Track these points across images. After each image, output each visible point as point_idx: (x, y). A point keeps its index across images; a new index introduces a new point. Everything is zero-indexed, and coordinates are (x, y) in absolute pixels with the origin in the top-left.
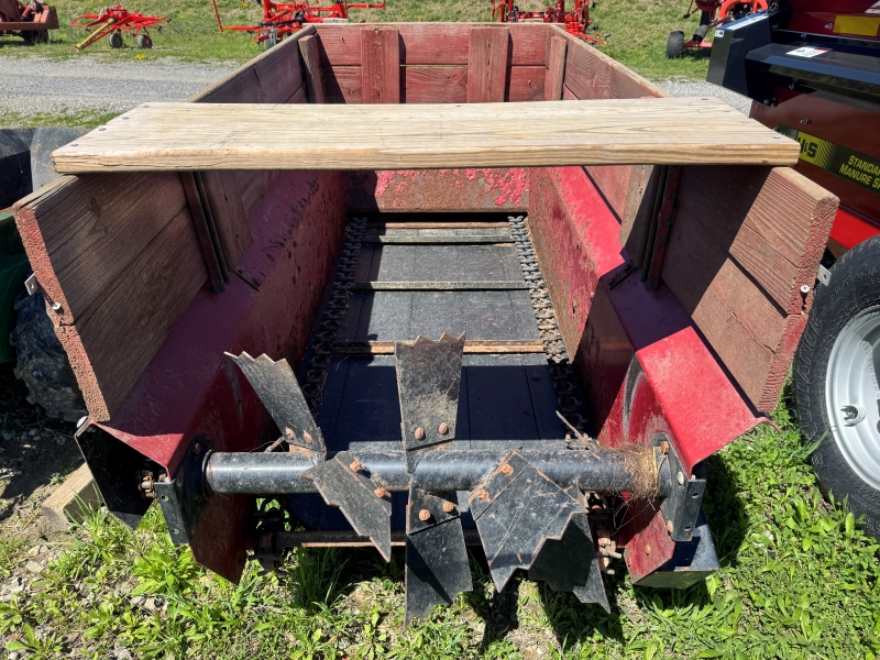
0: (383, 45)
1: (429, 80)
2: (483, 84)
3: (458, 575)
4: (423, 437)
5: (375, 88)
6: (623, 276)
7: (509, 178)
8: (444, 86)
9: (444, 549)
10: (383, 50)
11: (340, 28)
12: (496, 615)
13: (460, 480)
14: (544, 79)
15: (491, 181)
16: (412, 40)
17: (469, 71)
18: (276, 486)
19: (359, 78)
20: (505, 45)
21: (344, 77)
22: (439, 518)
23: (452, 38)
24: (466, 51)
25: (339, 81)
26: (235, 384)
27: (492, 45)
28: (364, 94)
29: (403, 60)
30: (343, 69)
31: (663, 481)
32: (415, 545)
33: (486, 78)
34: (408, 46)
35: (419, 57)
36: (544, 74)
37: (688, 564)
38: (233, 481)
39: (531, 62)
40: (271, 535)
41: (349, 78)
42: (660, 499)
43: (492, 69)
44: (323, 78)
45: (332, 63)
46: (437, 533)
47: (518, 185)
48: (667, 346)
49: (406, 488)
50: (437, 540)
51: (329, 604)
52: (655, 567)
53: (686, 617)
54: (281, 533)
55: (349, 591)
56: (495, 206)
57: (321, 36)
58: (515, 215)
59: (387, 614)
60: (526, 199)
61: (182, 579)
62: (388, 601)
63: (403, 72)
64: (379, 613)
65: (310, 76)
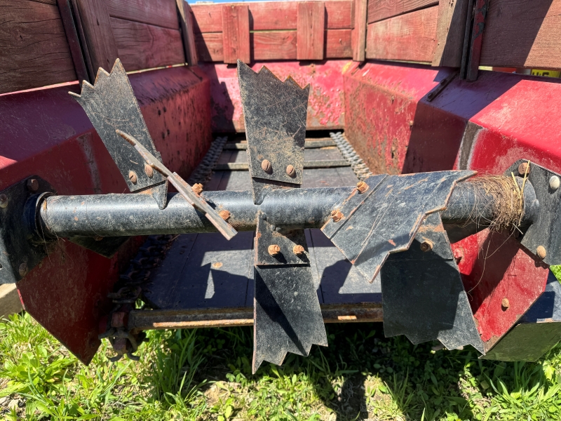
0: (237, 16)
1: (270, 41)
2: (308, 42)
3: (312, 324)
4: (270, 171)
5: (233, 46)
6: (440, 89)
7: (329, 105)
8: (281, 45)
9: (296, 293)
10: (238, 19)
11: (207, 6)
12: (345, 408)
13: (310, 210)
14: (350, 39)
15: (316, 107)
16: (257, 13)
17: (298, 33)
18: (113, 222)
19: (221, 41)
20: (323, 13)
21: (211, 41)
22: (290, 260)
23: (285, 11)
24: (295, 20)
25: (207, 43)
26: (88, 153)
27: (314, 14)
28: (224, 52)
29: (251, 27)
30: (210, 35)
31: (529, 202)
32: (265, 280)
33: (310, 38)
34: (255, 17)
35: (263, 25)
36: (350, 33)
37: (550, 315)
38: (68, 218)
39: (341, 26)
40: (123, 314)
41: (214, 41)
42: (527, 223)
43: (314, 30)
44: (196, 41)
45: (202, 31)
46: (288, 275)
47: (336, 110)
48: (502, 102)
49: (253, 223)
50: (288, 281)
51: (183, 396)
52: (518, 317)
53: (532, 398)
54: (132, 312)
55: (205, 388)
56: (320, 125)
57: (195, 13)
58: (335, 131)
59: (240, 410)
60: (343, 119)
61: (49, 383)
62: (241, 397)
63: (251, 36)
64: (233, 407)
65: (184, 24)
